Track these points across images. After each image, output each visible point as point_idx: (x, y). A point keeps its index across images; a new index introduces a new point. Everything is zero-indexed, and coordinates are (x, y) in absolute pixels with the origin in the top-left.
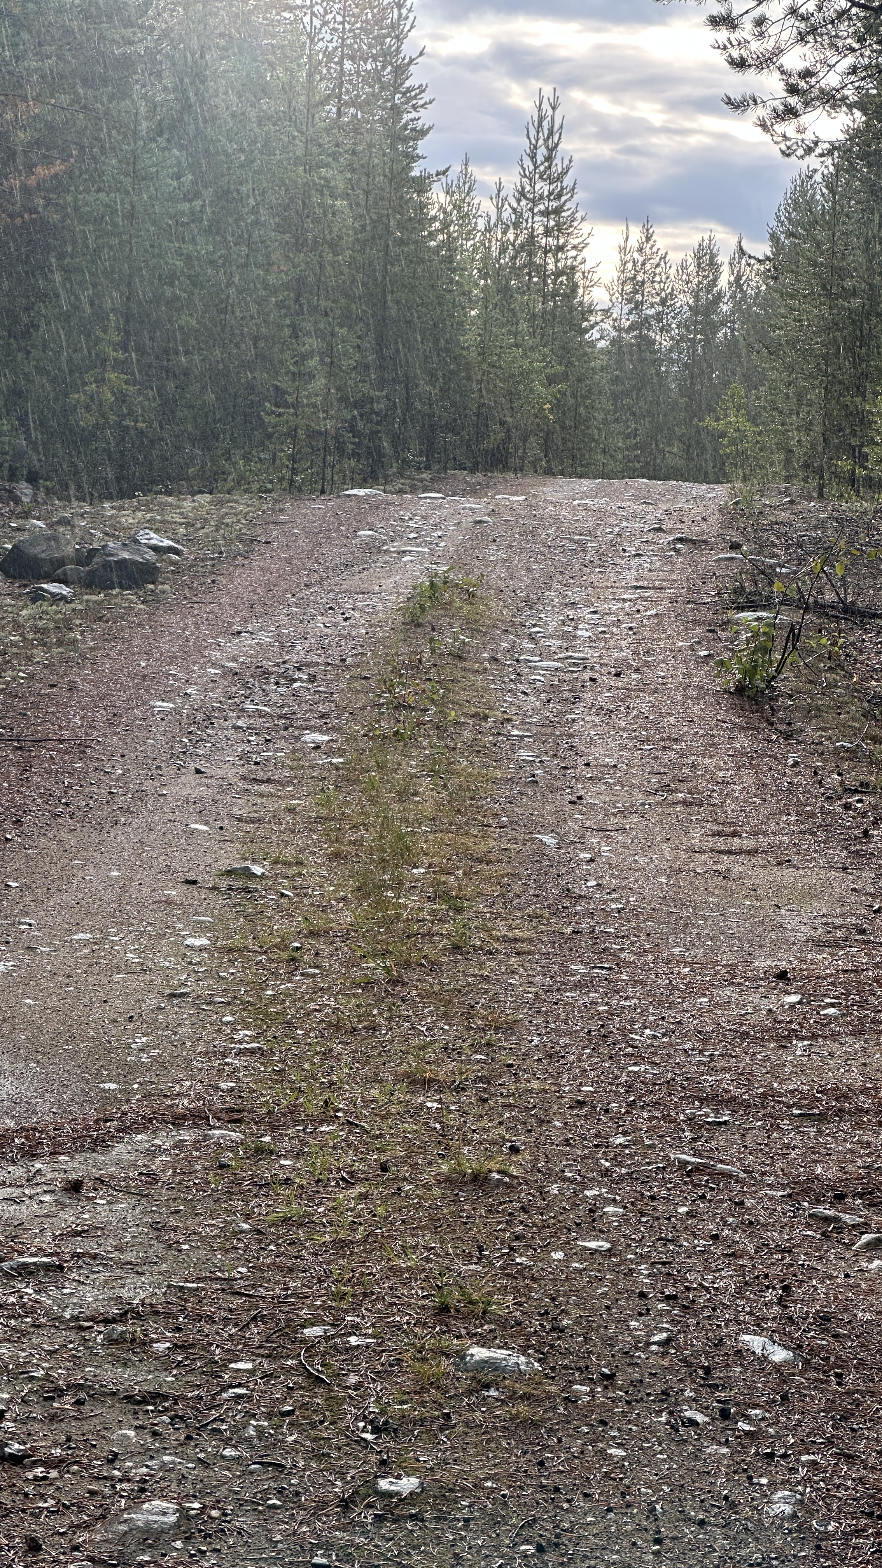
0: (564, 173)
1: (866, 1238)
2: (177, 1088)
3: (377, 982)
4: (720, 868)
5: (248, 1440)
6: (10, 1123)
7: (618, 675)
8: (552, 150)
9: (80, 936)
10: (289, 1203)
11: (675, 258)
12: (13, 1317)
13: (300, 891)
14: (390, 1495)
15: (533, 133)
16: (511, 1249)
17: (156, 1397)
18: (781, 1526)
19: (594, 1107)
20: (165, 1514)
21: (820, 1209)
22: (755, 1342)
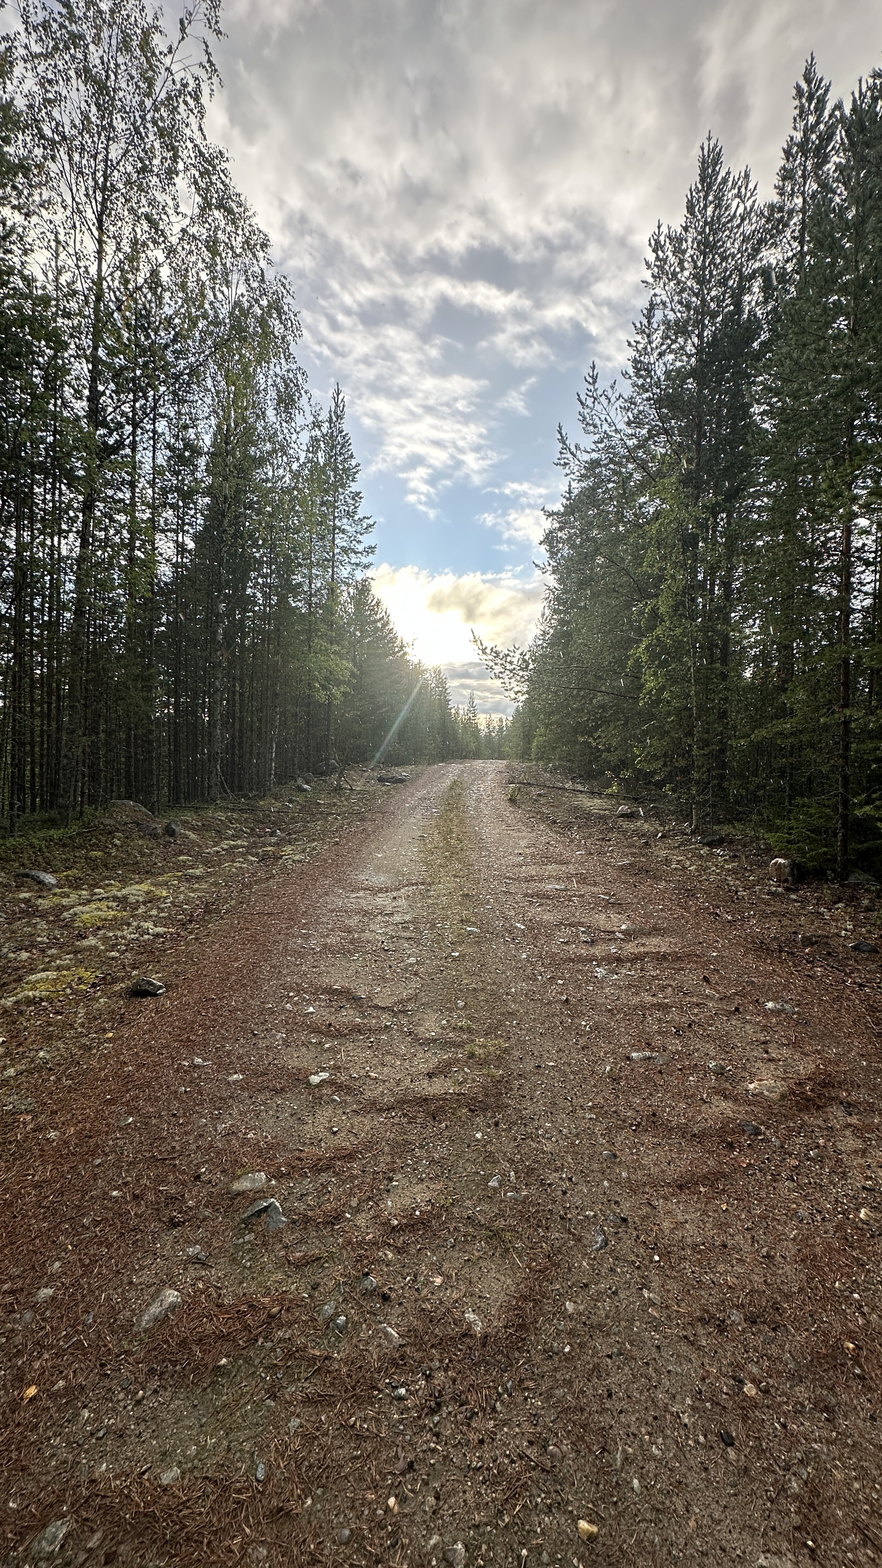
0: (475, 706)
1: (537, 904)
2: (412, 878)
3: (448, 857)
4: (508, 833)
5: (428, 946)
6: (383, 886)
7: (488, 797)
8: (472, 702)
9: (394, 849)
10: (433, 900)
12: (385, 923)
13: (433, 839)
14: (454, 956)
16: (474, 908)
17: (411, 938)
18: (524, 960)
19: (487, 880)
20: (413, 960)
21: (529, 899)
22: (518, 925)
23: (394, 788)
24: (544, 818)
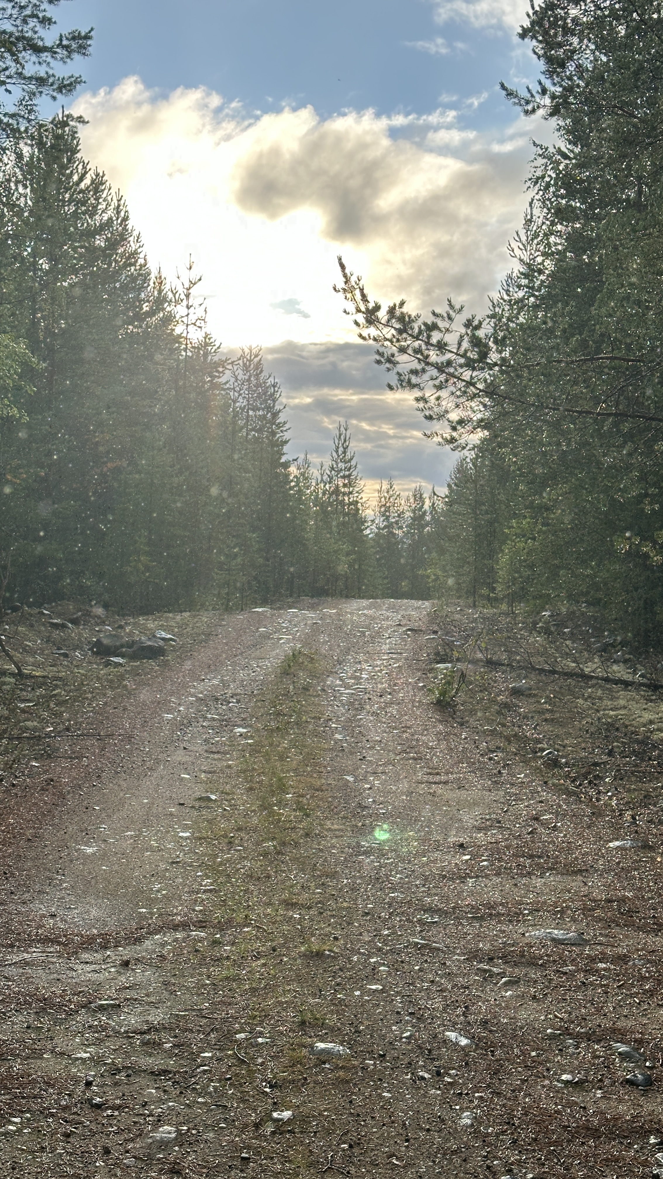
0: (351, 459)
1: (504, 980)
2: (175, 911)
3: (270, 853)
4: (431, 791)
5: (210, 1093)
6: (95, 931)
7: (381, 696)
8: (345, 449)
9: (129, 833)
10: (229, 969)
11: (404, 494)
12: (96, 1032)
13: (234, 807)
14: (278, 1120)
15: (337, 441)
16: (335, 990)
17: (165, 1072)
18: (466, 1130)
19: (373, 915)
20: (170, 1133)
21: (481, 966)
22: (452, 1035)
23: (134, 672)
24: (528, 752)
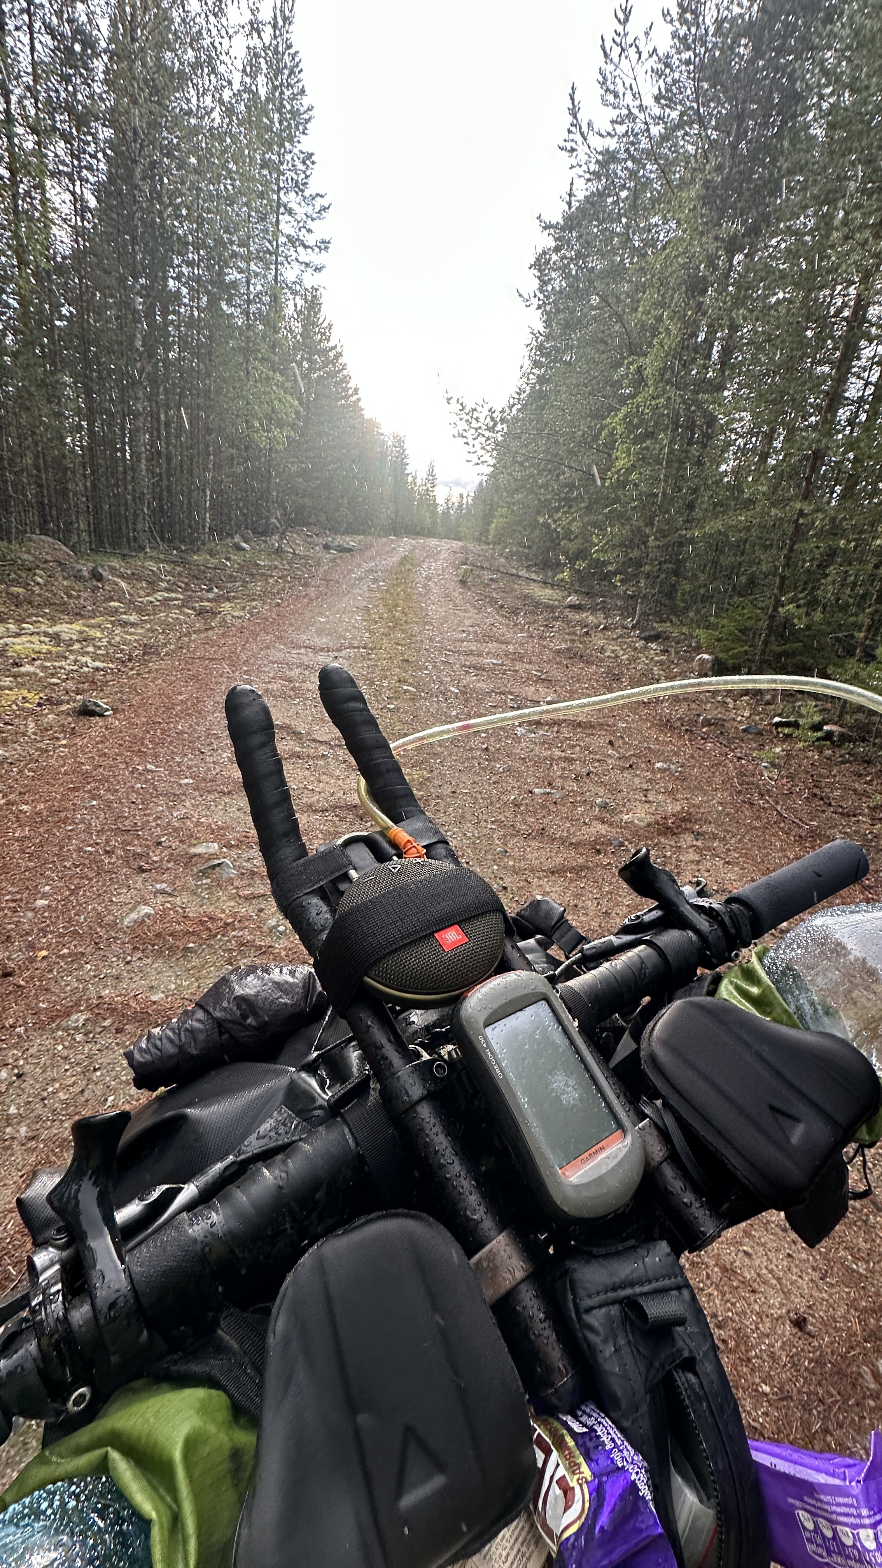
0: (435, 475)
1: (473, 674)
2: (354, 642)
3: (391, 627)
4: (454, 612)
7: (439, 576)
8: (433, 470)
9: (337, 615)
11: (455, 495)
13: (378, 610)
15: (429, 466)
16: (412, 672)
19: (428, 650)
21: (466, 669)
23: (341, 557)
24: (493, 602)
